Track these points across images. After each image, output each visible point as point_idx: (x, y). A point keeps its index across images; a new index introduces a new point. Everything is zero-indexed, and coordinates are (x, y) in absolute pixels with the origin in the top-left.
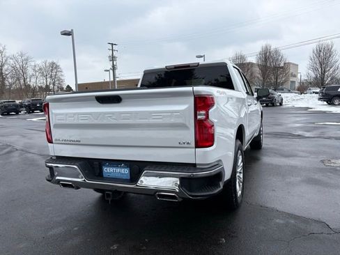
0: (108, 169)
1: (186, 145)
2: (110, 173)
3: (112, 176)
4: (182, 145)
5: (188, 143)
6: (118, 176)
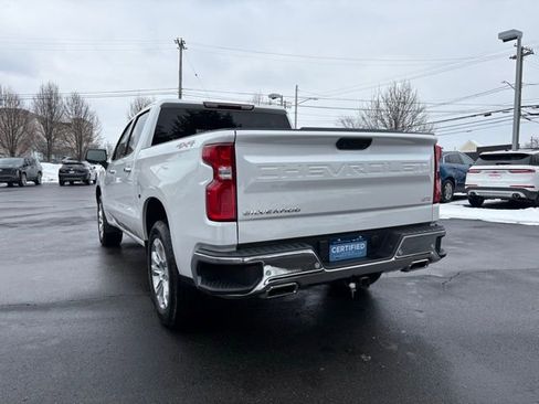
0: (338, 248)
1: (427, 202)
2: (340, 253)
3: (342, 257)
4: (423, 202)
6: (350, 255)
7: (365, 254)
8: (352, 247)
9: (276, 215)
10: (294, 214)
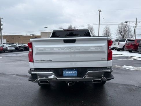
0: (66, 72)
1: (104, 60)
2: (67, 74)
3: (68, 75)
4: (102, 60)
5: (105, 59)
6: (71, 75)
7: (77, 75)
8: (72, 72)
9: (44, 61)
10: (50, 61)
